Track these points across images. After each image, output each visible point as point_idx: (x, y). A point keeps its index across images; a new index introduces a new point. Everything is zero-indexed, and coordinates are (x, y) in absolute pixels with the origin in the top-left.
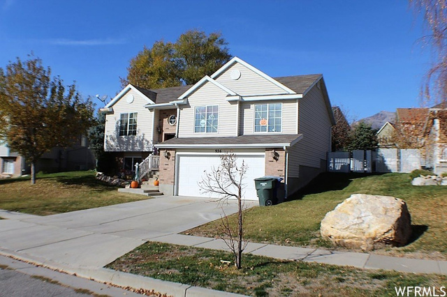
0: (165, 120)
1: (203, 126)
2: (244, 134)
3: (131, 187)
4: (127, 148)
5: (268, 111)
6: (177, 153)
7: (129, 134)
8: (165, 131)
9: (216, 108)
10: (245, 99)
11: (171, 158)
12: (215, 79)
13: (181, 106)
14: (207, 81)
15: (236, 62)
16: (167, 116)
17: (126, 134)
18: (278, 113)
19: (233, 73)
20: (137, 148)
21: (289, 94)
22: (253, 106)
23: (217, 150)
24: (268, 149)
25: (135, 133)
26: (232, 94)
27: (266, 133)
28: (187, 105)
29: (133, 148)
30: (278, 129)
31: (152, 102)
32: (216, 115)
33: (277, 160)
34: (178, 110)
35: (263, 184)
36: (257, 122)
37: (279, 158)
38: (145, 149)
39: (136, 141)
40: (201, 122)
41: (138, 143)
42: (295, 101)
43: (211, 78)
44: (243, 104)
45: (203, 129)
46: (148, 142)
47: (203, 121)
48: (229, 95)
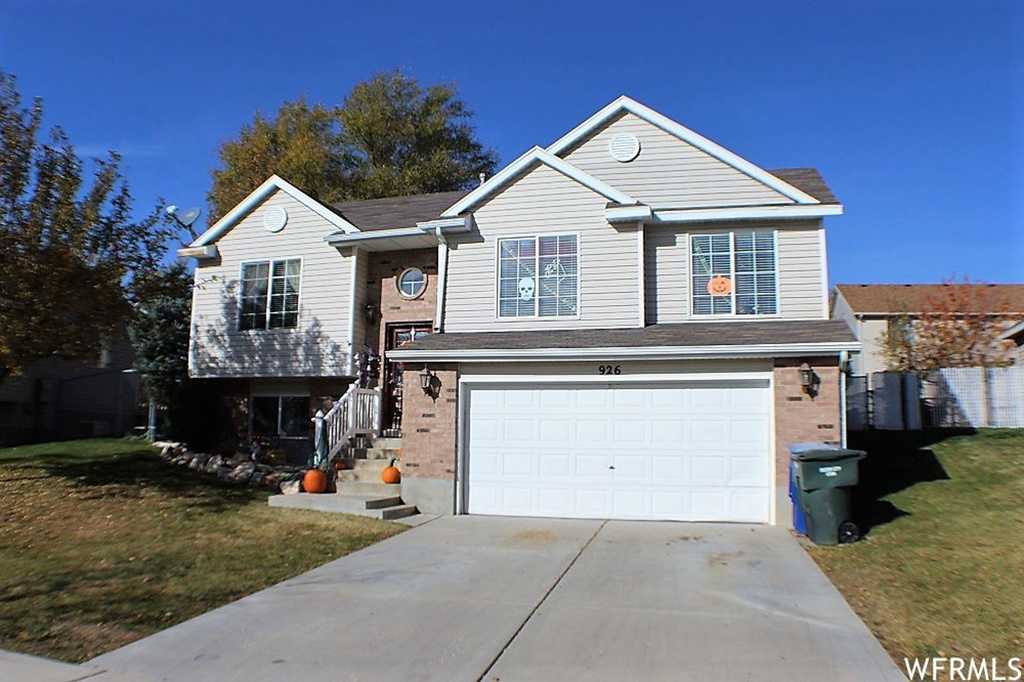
0: (388, 285)
1: (526, 296)
2: (661, 320)
3: (302, 490)
4: (264, 367)
5: (732, 253)
6: (464, 378)
7: (272, 325)
8: (388, 316)
9: (568, 244)
10: (664, 217)
11: (443, 394)
12: (561, 154)
13: (454, 237)
14: (537, 163)
15: (623, 112)
16: (395, 271)
17: (260, 324)
18: (766, 260)
19: (619, 141)
20: (301, 367)
21: (797, 203)
22: (684, 240)
23: (605, 367)
24: (781, 361)
25: (291, 321)
26: (623, 200)
27: (732, 316)
28: (472, 235)
29: (283, 367)
30: (768, 304)
31: (349, 228)
32: (569, 264)
33: (812, 393)
34: (442, 249)
35: (830, 471)
36: (699, 285)
37: (821, 389)
38: (328, 371)
39: (297, 344)
40: (521, 285)
41: (300, 352)
42: (813, 223)
43: (548, 155)
44: (656, 233)
45: (526, 308)
46: (336, 348)
47: (526, 282)
48: (614, 204)
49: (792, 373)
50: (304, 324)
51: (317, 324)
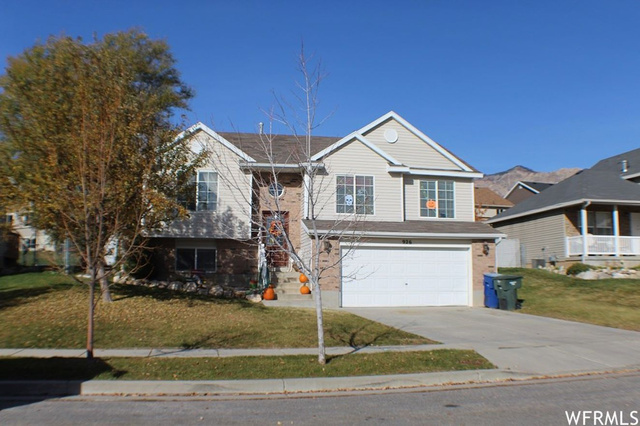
0: (264, 190)
1: (349, 203)
2: (408, 218)
3: (264, 299)
4: (195, 233)
5: (437, 190)
6: (342, 244)
7: (200, 209)
8: (263, 207)
9: (369, 180)
10: (412, 172)
11: (333, 252)
15: (391, 118)
18: (450, 195)
19: (388, 133)
20: (220, 233)
22: (417, 182)
23: (405, 241)
25: (213, 206)
26: (396, 163)
27: (436, 218)
28: (322, 171)
30: (451, 214)
31: (250, 159)
32: (370, 190)
36: (423, 203)
37: (489, 252)
38: (237, 236)
39: (217, 221)
40: (346, 198)
41: (220, 224)
42: (469, 180)
43: (358, 134)
44: (408, 178)
45: (350, 209)
46: (242, 223)
47: (349, 197)
48: (391, 164)
49: (480, 245)
50: (221, 210)
51: (230, 210)
